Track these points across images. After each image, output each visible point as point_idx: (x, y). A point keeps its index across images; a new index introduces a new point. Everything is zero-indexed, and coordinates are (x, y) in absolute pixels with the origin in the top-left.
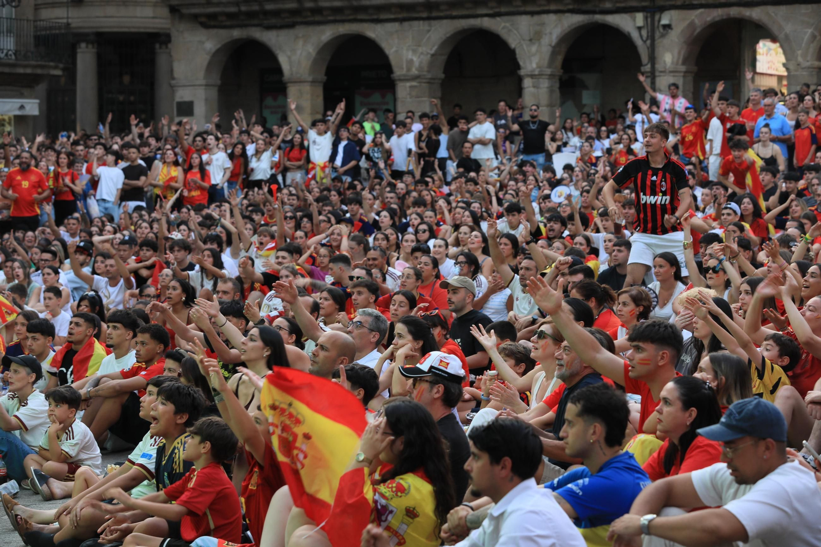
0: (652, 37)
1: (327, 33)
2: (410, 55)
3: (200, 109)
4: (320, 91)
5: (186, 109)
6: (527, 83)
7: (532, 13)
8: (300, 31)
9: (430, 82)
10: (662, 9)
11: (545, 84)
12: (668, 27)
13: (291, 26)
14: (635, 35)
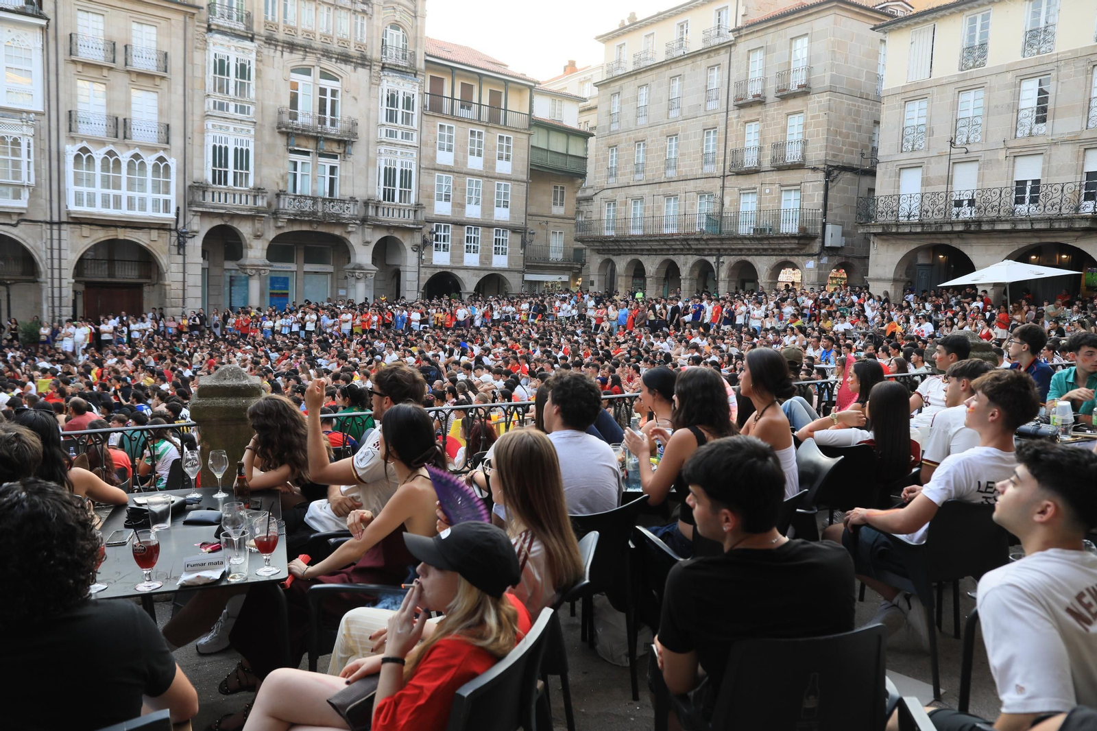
0: (718, 267)
1: (629, 258)
2: (650, 268)
3: (596, 283)
4: (631, 279)
5: (592, 283)
6: (682, 281)
7: (684, 255)
8: (622, 257)
9: (657, 279)
10: (722, 255)
11: (688, 282)
12: (723, 262)
13: (620, 255)
14: (713, 265)
